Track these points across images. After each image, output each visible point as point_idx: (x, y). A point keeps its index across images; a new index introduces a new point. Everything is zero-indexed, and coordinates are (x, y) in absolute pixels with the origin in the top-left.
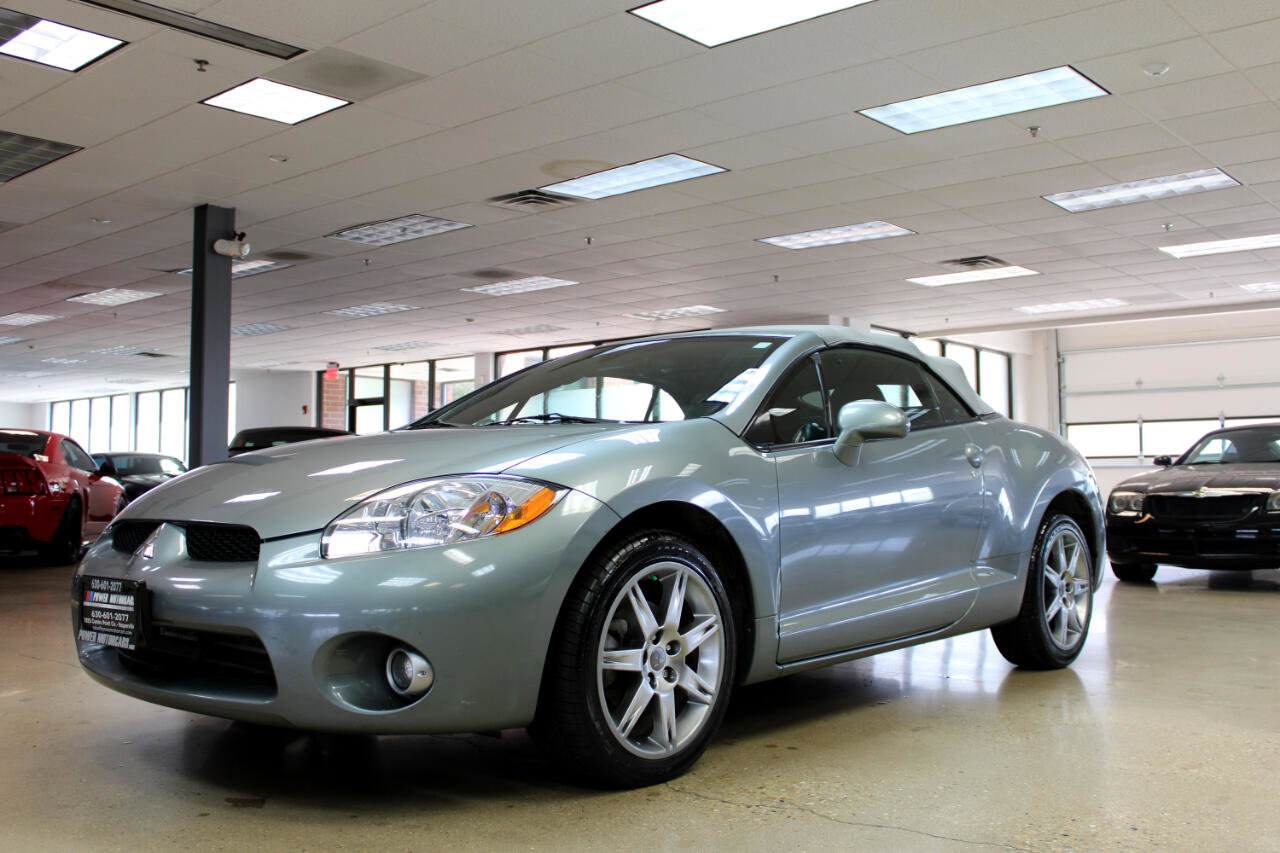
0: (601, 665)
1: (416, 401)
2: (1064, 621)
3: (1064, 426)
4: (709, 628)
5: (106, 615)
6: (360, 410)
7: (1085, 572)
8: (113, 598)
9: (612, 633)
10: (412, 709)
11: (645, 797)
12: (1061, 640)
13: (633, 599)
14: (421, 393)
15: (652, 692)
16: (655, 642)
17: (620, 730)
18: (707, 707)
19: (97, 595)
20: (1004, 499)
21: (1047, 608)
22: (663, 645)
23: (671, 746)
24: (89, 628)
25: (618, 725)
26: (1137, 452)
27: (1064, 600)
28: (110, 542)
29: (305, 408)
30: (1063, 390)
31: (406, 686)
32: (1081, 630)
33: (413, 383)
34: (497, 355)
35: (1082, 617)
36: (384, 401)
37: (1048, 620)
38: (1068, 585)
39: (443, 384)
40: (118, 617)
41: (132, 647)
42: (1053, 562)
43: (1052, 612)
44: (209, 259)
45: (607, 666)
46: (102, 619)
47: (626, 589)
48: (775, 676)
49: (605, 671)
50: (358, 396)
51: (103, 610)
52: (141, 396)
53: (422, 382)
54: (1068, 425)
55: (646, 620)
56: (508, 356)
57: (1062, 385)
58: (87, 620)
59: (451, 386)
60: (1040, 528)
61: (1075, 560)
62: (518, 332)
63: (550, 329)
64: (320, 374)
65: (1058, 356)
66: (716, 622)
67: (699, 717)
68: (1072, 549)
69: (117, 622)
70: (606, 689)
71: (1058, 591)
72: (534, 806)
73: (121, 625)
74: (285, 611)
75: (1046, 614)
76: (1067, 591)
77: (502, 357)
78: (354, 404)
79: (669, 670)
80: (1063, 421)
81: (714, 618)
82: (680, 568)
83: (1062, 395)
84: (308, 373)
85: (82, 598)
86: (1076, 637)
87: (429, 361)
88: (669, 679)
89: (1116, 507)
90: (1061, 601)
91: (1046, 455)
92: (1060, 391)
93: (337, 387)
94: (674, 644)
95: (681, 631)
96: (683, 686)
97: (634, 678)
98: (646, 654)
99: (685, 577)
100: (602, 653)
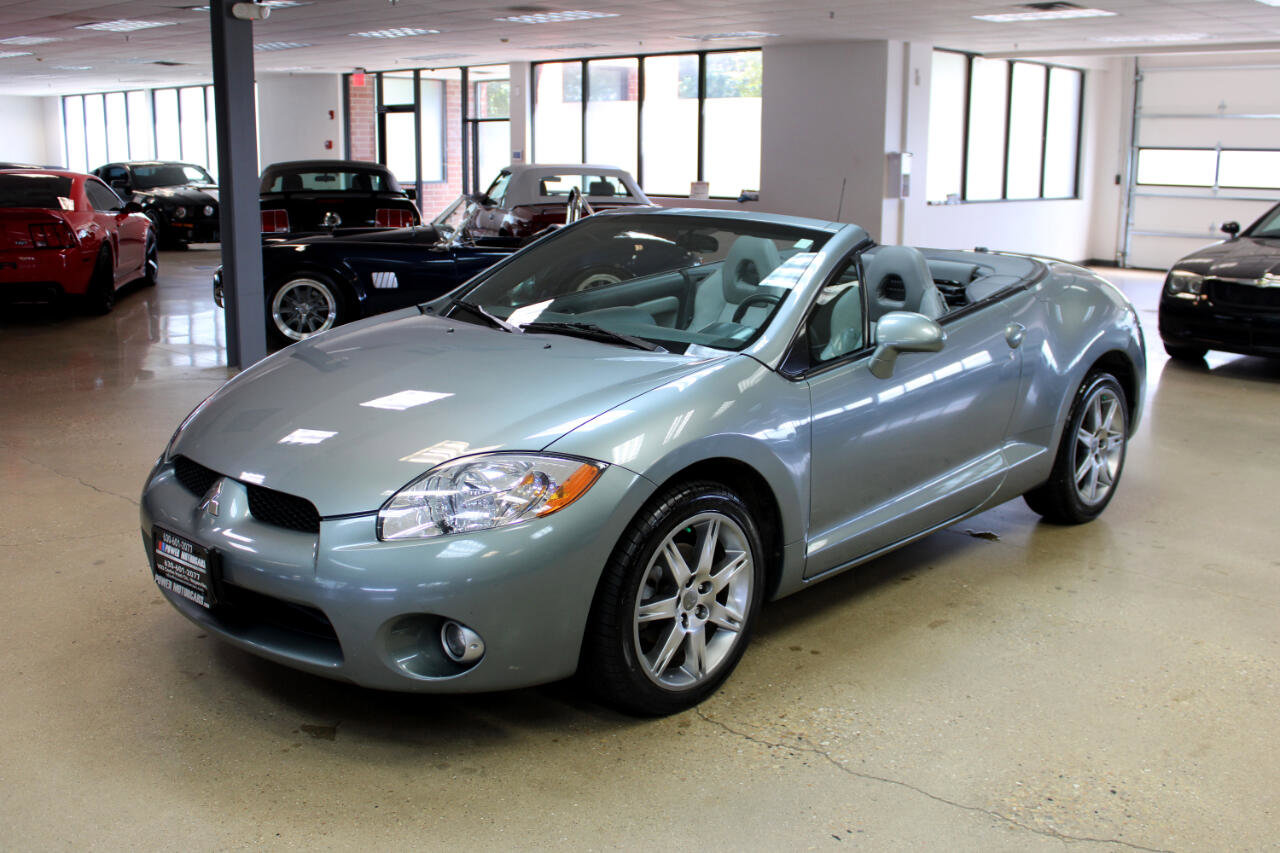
0: (638, 619)
1: (449, 101)
2: (1094, 476)
3: (1136, 150)
4: (739, 565)
5: (178, 568)
6: (390, 117)
7: (1120, 425)
8: (184, 556)
9: (650, 582)
10: (466, 675)
11: (677, 730)
12: (1089, 496)
13: (668, 555)
14: (453, 93)
15: (684, 632)
16: (688, 585)
17: (654, 669)
18: (734, 635)
19: (168, 548)
20: (1046, 350)
21: (1077, 469)
22: (696, 586)
23: (701, 675)
24: (163, 574)
25: (652, 666)
26: (1212, 183)
27: (1097, 457)
28: (172, 471)
29: (332, 114)
30: (1138, 111)
31: (460, 653)
32: (1111, 483)
33: (444, 83)
34: (534, 64)
35: (1113, 472)
36: (414, 108)
37: (1077, 481)
38: (1101, 441)
39: (476, 84)
40: (190, 573)
41: (207, 606)
42: (1088, 426)
43: (1082, 472)
44: (228, 22)
45: (643, 619)
46: (174, 570)
47: (662, 546)
48: (804, 587)
49: (640, 624)
50: (387, 102)
51: (175, 563)
52: (157, 93)
53: (454, 81)
54: (1140, 148)
55: (680, 570)
56: (545, 65)
57: (1138, 105)
58: (160, 566)
59: (485, 85)
60: (1080, 387)
61: (1111, 416)
62: (551, 48)
63: (585, 46)
64: (346, 77)
65: (1137, 73)
66: (746, 557)
67: (728, 640)
68: (1108, 405)
69: (189, 577)
70: (640, 632)
71: (1090, 451)
72: (577, 741)
73: (192, 581)
74: (345, 584)
75: (1076, 476)
76: (1100, 446)
77: (539, 67)
78: (383, 111)
79: (701, 607)
80: (1135, 144)
81: (744, 554)
82: (713, 517)
83: (1137, 116)
84: (333, 76)
85: (155, 546)
86: (1105, 490)
87: (461, 68)
88: (699, 616)
89: (1174, 287)
90: (1093, 459)
92: (1135, 112)
93: (365, 89)
94: (706, 586)
95: (714, 571)
96: (713, 620)
97: (668, 623)
98: (679, 598)
99: (718, 524)
100: (638, 608)
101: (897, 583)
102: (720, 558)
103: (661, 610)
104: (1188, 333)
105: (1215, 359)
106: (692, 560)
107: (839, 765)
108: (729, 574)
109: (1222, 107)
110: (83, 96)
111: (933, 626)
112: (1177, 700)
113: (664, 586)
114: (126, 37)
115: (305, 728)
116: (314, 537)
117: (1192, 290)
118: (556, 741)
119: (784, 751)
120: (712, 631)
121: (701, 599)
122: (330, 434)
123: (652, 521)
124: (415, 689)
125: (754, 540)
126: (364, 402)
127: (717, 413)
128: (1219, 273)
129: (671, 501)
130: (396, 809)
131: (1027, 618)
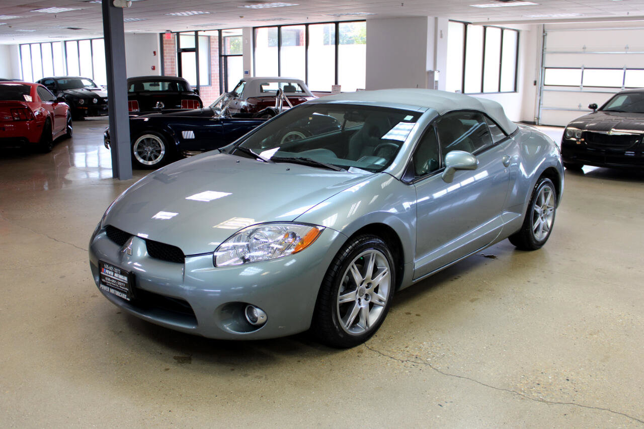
0: (339, 302)
1: (211, 46)
2: (541, 227)
3: (544, 69)
4: (384, 274)
5: (113, 281)
6: (183, 54)
7: (553, 203)
8: (116, 275)
9: (344, 284)
10: (258, 331)
11: (357, 354)
12: (539, 236)
13: (352, 271)
14: (213, 42)
15: (360, 307)
16: (361, 285)
17: (346, 325)
18: (382, 307)
19: (107, 271)
21: (534, 224)
22: (365, 285)
23: (367, 328)
24: (105, 284)
25: (345, 324)
26: (579, 84)
27: (542, 218)
28: (105, 233)
29: (155, 53)
30: (544, 50)
31: (255, 320)
32: (548, 230)
33: (209, 37)
34: (254, 28)
35: (549, 225)
36: (195, 50)
37: (534, 230)
38: (544, 210)
39: (225, 37)
40: (120, 283)
41: (128, 299)
42: (539, 203)
43: (536, 225)
44: (111, 9)
45: (341, 302)
46: (111, 282)
47: (350, 267)
48: (412, 284)
49: (340, 304)
50: (182, 47)
51: (111, 279)
52: (67, 43)
53: (214, 36)
54: (546, 68)
55: (358, 277)
56: (260, 29)
57: (544, 47)
58: (103, 280)
59: (229, 38)
60: (536, 185)
61: (549, 198)
62: (263, 20)
63: (280, 19)
64: (161, 35)
65: (544, 32)
66: (387, 271)
67: (379, 310)
68: (548, 193)
69: (119, 285)
70: (340, 307)
71: (539, 215)
72: (309, 361)
73: (121, 287)
75: (533, 227)
76: (544, 213)
77: (257, 29)
78: (180, 51)
79: (367, 295)
80: (543, 66)
81: (386, 269)
82: (372, 251)
83: (544, 52)
84: (155, 34)
85: (100, 270)
86: (546, 234)
87: (218, 30)
88: (366, 299)
89: (568, 135)
90: (541, 219)
91: (539, 148)
92: (543, 50)
93: (171, 41)
94: (369, 284)
95: (373, 278)
96: (373, 301)
97: (352, 303)
98: (357, 291)
99: (375, 255)
100: (339, 297)
101: (452, 280)
102: (376, 271)
103: (349, 297)
104: (575, 157)
105: (587, 169)
106: (363, 272)
107: (437, 370)
108: (380, 278)
109: (584, 48)
110: (30, 44)
111: (472, 301)
112: (591, 335)
113: (350, 286)
114: (55, 16)
115: (175, 358)
116: (182, 265)
117: (577, 137)
118: (299, 361)
119: (410, 364)
120: (372, 306)
121: (367, 291)
122: (175, 214)
123: (345, 254)
124: (233, 338)
125: (391, 261)
126: (187, 197)
127: (371, 202)
128: (589, 128)
129: (354, 245)
130: (226, 397)
131: (516, 296)
